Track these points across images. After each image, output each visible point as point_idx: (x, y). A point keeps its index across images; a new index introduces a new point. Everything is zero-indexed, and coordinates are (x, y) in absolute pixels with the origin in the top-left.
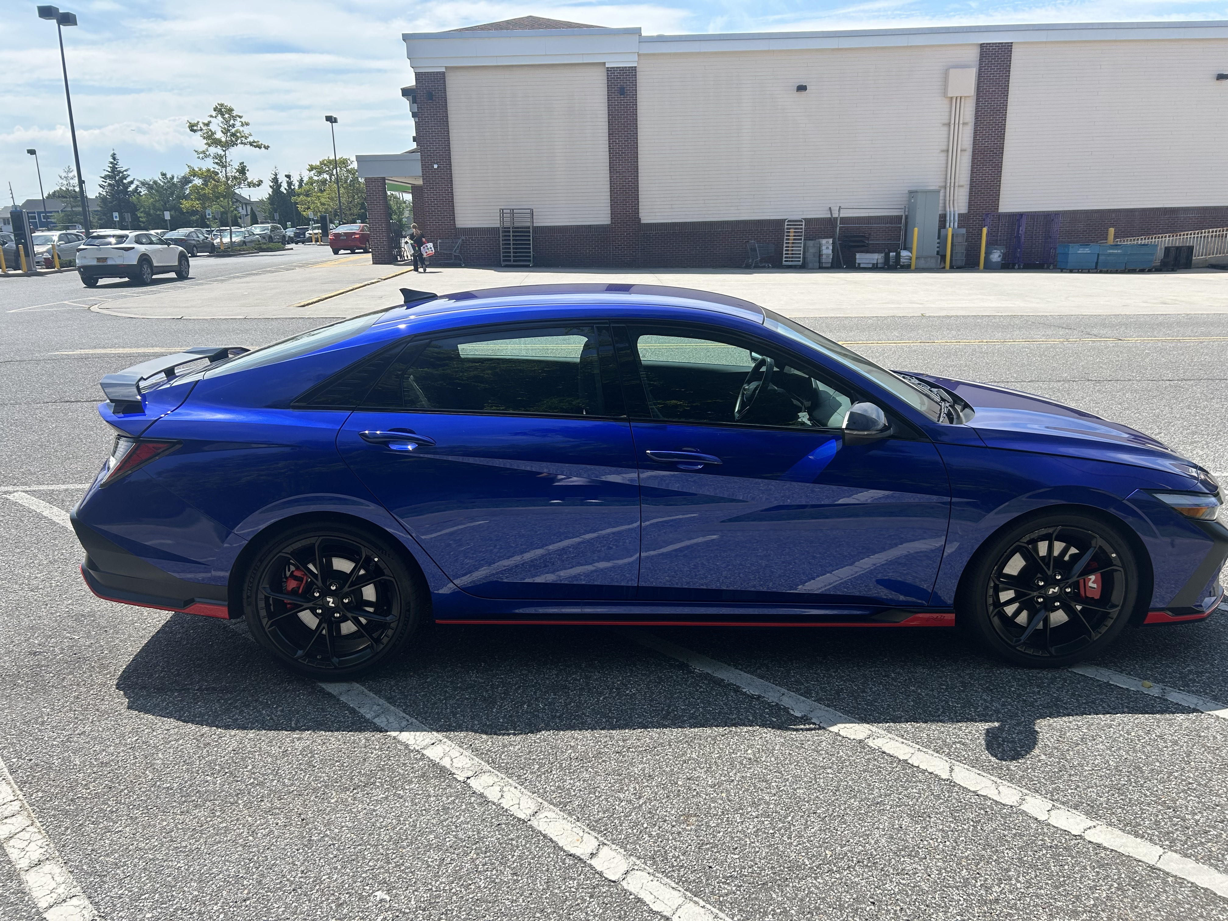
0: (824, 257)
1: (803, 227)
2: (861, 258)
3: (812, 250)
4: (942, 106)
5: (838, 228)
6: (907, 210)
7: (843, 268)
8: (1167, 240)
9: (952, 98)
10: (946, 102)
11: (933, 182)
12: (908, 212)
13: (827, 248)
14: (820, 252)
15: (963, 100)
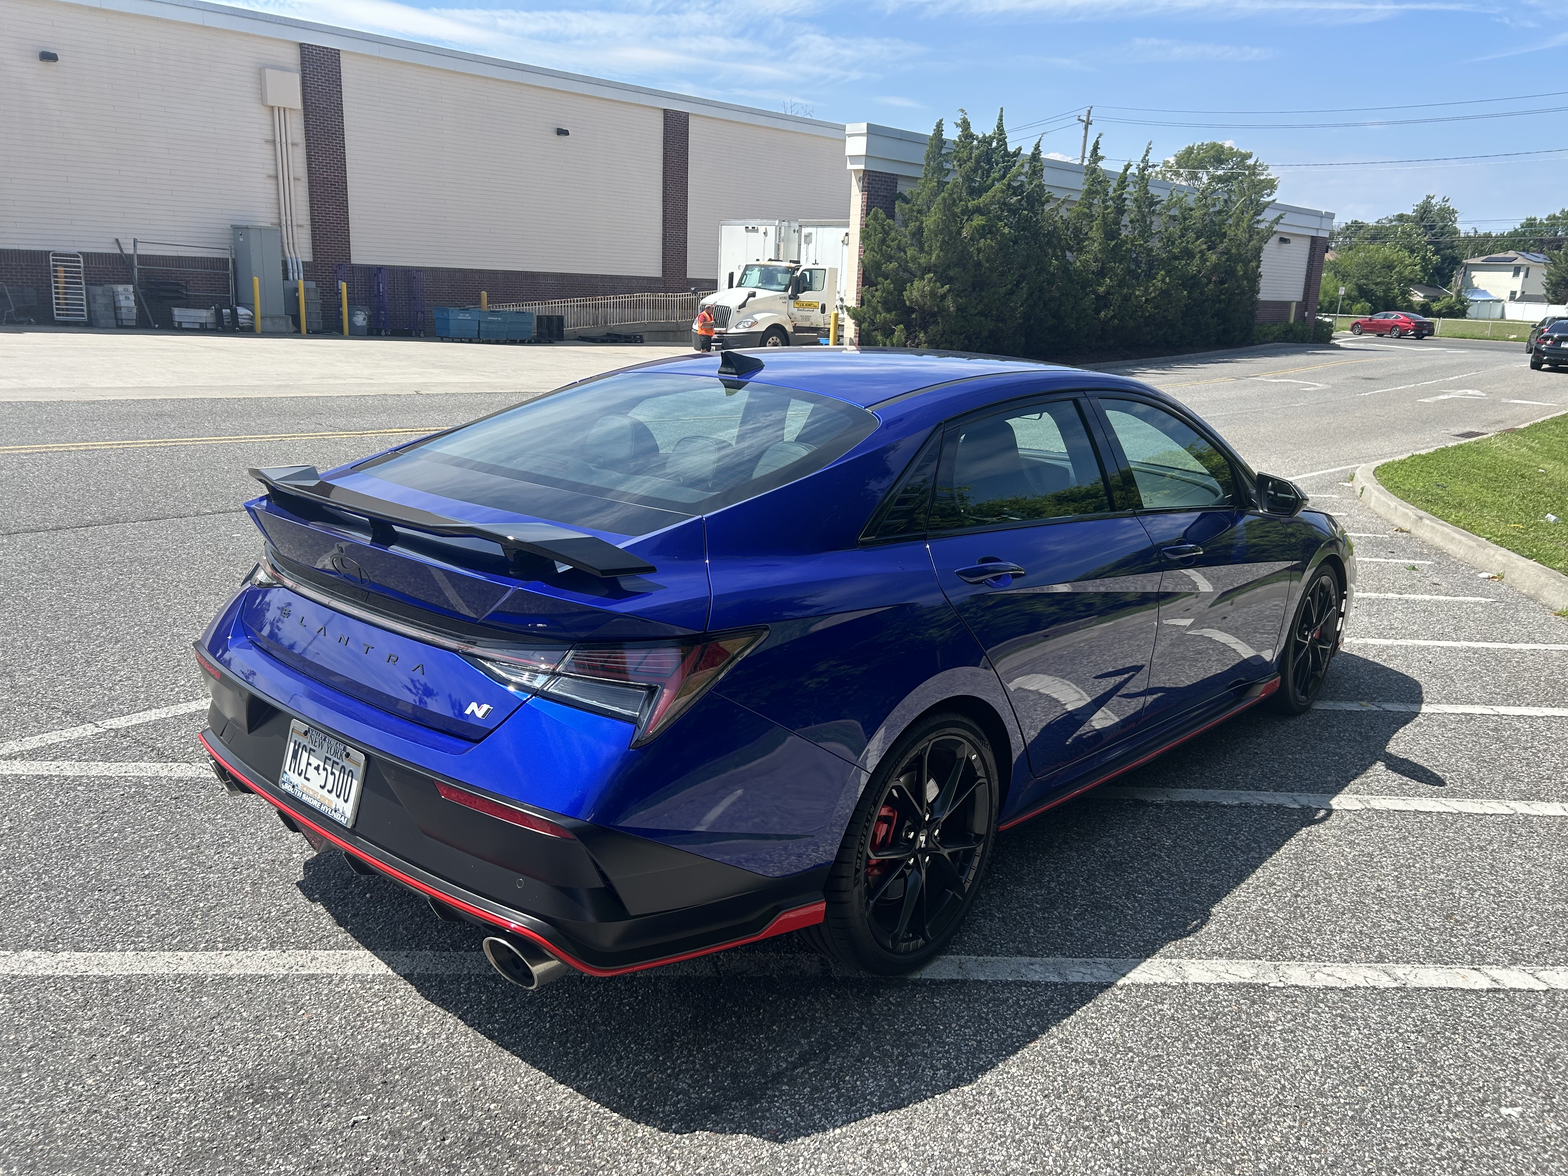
0: (124, 311)
1: (82, 265)
2: (179, 314)
3: (101, 300)
4: (262, 117)
5: (136, 270)
6: (233, 252)
7: (154, 328)
8: (538, 309)
9: (272, 108)
10: (266, 112)
11: (265, 217)
12: (236, 254)
13: (127, 298)
14: (115, 303)
15: (287, 112)
